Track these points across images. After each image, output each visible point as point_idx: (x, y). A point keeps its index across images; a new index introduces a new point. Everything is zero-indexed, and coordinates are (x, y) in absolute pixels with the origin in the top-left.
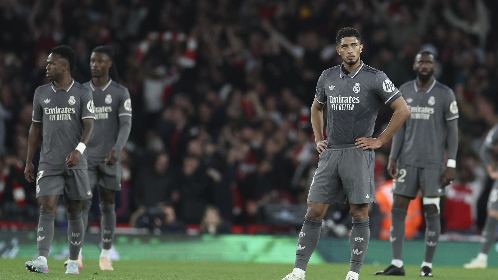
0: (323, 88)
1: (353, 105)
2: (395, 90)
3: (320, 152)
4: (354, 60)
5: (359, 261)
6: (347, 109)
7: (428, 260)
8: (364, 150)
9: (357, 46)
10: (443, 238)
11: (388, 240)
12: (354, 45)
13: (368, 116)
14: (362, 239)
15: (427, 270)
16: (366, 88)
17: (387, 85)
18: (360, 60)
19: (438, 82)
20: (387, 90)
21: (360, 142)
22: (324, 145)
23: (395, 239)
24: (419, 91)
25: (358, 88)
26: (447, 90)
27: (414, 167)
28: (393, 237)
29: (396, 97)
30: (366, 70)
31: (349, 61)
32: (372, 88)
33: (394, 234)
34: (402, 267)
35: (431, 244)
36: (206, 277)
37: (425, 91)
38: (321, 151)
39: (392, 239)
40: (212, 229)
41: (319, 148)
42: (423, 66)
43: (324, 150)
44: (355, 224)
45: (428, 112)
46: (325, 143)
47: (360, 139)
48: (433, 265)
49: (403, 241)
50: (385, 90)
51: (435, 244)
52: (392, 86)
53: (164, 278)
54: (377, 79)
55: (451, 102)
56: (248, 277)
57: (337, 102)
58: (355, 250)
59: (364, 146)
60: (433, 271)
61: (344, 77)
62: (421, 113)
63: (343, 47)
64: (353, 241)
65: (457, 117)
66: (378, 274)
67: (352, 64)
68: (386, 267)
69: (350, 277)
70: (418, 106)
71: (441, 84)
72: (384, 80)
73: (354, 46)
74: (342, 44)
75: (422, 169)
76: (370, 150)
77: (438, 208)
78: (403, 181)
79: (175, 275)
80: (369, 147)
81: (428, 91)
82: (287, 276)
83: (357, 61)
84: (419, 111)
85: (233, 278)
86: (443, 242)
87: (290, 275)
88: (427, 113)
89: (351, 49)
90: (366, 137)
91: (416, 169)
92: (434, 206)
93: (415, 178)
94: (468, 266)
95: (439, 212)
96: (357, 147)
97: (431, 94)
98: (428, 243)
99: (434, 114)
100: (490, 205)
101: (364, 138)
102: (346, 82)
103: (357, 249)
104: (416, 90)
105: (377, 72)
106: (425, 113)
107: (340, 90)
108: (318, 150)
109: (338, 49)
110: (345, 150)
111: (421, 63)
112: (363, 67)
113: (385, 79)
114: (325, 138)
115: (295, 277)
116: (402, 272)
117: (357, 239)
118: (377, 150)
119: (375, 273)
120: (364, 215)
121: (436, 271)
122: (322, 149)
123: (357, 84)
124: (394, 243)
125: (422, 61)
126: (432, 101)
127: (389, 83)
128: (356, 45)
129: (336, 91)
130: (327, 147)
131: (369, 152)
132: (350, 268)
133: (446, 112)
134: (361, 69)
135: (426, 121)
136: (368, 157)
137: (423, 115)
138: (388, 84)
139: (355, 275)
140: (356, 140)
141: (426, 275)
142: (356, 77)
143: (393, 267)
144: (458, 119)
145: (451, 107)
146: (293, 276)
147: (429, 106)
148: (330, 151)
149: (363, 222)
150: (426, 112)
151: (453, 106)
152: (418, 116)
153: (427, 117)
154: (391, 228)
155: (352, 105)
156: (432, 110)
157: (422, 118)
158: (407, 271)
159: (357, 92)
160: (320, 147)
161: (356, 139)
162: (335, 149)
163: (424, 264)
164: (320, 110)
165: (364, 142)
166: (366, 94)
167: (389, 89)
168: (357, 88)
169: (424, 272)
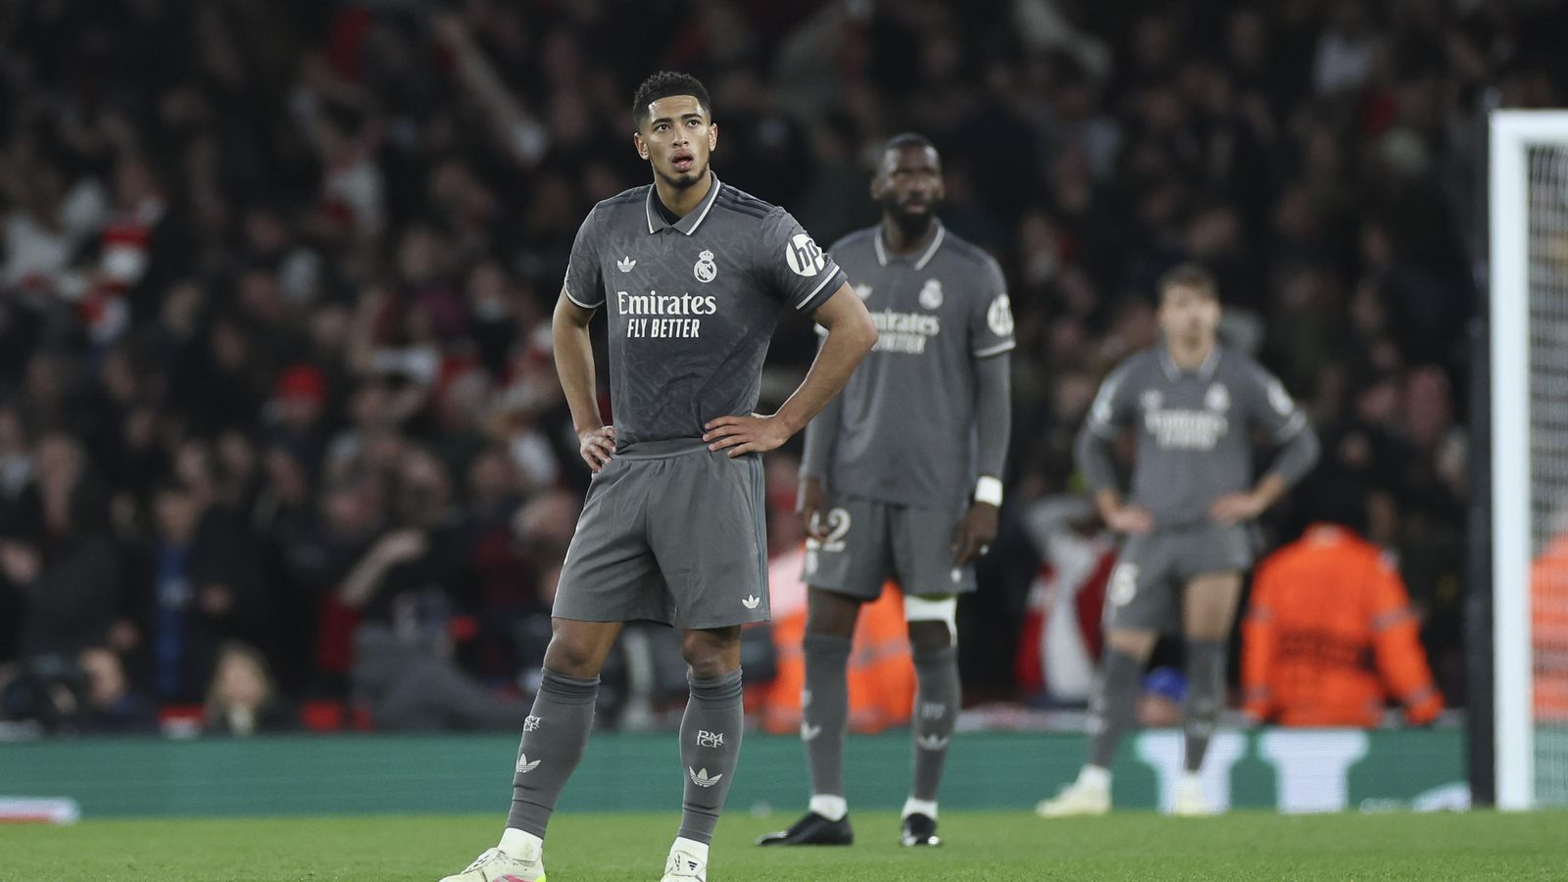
0: (594, 261)
1: (698, 321)
2: (826, 266)
3: (592, 464)
4: (693, 174)
5: (709, 806)
6: (678, 336)
7: (925, 794)
8: (732, 458)
9: (700, 126)
10: (970, 721)
11: (795, 732)
12: (691, 120)
13: (745, 351)
14: (718, 739)
15: (921, 826)
16: (733, 266)
17: (801, 253)
18: (708, 172)
19: (950, 236)
20: (802, 269)
21: (720, 432)
22: (606, 444)
23: (816, 730)
24: (891, 263)
25: (708, 266)
26: (980, 262)
27: (875, 502)
28: (812, 725)
29: (832, 288)
30: (729, 204)
31: (676, 177)
32: (752, 264)
33: (813, 715)
34: (844, 819)
35: (933, 742)
36: (226, 870)
37: (910, 264)
38: (599, 463)
39: (807, 732)
40: (242, 718)
41: (589, 452)
42: (911, 185)
43: (607, 460)
44: (697, 689)
45: (921, 328)
46: (608, 437)
47: (719, 421)
48: (941, 808)
49: (843, 737)
50: (796, 269)
51: (944, 742)
52: (815, 254)
53: (94, 876)
54: (767, 235)
55: (992, 297)
56: (358, 864)
57: (646, 312)
58: (697, 773)
59: (733, 443)
60: (941, 828)
61: (661, 230)
62: (896, 331)
63: (656, 129)
64: (689, 742)
65: (1010, 345)
66: (768, 842)
67: (685, 184)
68: (793, 818)
69: (681, 855)
70: (888, 311)
71: (959, 242)
72: (789, 239)
73: (690, 124)
74: (653, 120)
75: (900, 508)
76: (750, 455)
77: (953, 628)
78: (840, 546)
79: (129, 866)
80: (750, 446)
81: (921, 264)
82: (480, 857)
83: (702, 174)
84: (891, 325)
85: (313, 869)
86: (972, 736)
87: (492, 852)
88: (917, 333)
89: (683, 133)
90: (736, 415)
91: (880, 510)
92: (941, 624)
93: (878, 536)
94: (1052, 809)
95: (954, 641)
96: (712, 447)
97: (930, 272)
98: (922, 741)
99: (939, 336)
100: (1110, 616)
101: (733, 420)
102: (672, 249)
103: (704, 770)
104: (883, 259)
105: (767, 211)
106: (909, 333)
107: (651, 275)
108: (586, 457)
109: (640, 142)
110: (674, 458)
111: (901, 176)
112: (719, 194)
113: (791, 234)
114: (607, 420)
115: (507, 858)
116: (844, 832)
117: (703, 736)
118: (770, 456)
119: (759, 840)
120: (727, 660)
121: (953, 828)
122: (599, 454)
123: (707, 256)
124: (815, 743)
125: (904, 170)
126: (931, 294)
127: (807, 244)
128: (699, 123)
129: (641, 277)
130: (618, 449)
131: (749, 460)
132: (681, 828)
133: (975, 329)
134: (715, 202)
135: (915, 356)
136: (746, 475)
137: (901, 338)
138: (802, 249)
139: (699, 851)
140: (707, 426)
141: (922, 841)
142: (701, 231)
143: (815, 818)
144: (1012, 353)
145: (992, 315)
146: (498, 856)
147: (924, 311)
148: (627, 464)
149: (723, 683)
150: (913, 328)
151: (999, 310)
152: (887, 343)
153: (918, 345)
154: (804, 697)
155: (694, 321)
156: (933, 325)
157: (899, 347)
158: (859, 827)
159: (706, 279)
160: (593, 448)
161: (708, 422)
162: (641, 457)
163: (913, 806)
164: (582, 325)
165: (733, 430)
166: (734, 285)
167: (808, 264)
168: (705, 268)
169: (914, 832)
